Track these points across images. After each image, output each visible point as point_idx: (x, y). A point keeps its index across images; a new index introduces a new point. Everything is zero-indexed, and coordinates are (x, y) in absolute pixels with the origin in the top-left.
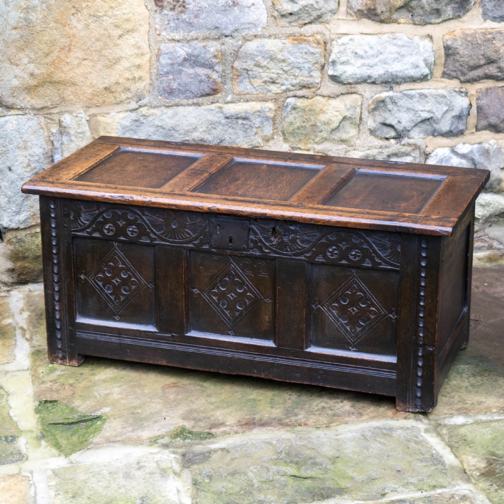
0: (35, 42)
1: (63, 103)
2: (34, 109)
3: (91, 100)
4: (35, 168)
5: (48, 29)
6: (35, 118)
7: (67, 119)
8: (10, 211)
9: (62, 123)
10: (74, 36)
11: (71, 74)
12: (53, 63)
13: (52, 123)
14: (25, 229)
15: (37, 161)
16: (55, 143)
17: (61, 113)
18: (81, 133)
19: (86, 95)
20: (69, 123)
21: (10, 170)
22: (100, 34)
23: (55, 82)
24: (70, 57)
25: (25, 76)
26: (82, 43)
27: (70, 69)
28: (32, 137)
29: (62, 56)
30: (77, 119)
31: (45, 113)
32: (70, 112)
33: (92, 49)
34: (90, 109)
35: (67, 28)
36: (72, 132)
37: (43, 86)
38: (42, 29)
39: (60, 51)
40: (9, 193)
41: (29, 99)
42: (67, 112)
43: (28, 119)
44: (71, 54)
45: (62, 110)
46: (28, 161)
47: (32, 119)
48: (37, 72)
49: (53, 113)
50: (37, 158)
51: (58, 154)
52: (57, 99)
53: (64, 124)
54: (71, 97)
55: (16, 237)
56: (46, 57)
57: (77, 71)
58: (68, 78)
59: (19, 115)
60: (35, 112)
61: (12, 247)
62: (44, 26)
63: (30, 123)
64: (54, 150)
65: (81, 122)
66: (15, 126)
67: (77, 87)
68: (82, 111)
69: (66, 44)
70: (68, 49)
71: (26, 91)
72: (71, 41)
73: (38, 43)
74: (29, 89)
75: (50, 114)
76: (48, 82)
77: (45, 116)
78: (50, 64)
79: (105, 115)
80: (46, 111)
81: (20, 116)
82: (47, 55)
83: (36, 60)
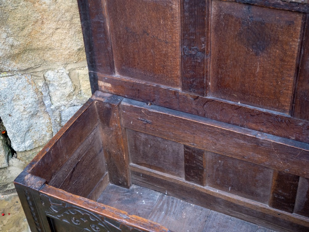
0: (10, 19)
1: (45, 64)
2: (20, 71)
3: (68, 59)
4: (31, 112)
5: (19, 8)
6: (23, 77)
7: (50, 75)
8: (16, 142)
9: (47, 78)
10: (45, 11)
11: (48, 42)
12: (30, 35)
13: (38, 79)
14: (31, 150)
15: (31, 107)
16: (43, 93)
17: (44, 71)
18: (64, 84)
19: (63, 56)
20: (52, 78)
21: (10, 115)
22: (68, 6)
23: (35, 49)
24: (44, 28)
25: (7, 48)
26: (53, 16)
27: (46, 38)
28: (23, 91)
29: (37, 28)
30: (59, 74)
31: (31, 72)
32: (53, 70)
33: (62, 19)
34: (69, 65)
35: (37, 4)
36: (56, 84)
37: (24, 53)
38: (13, 8)
39: (34, 25)
40: (13, 131)
41: (14, 64)
42: (49, 69)
43: (17, 79)
44: (45, 26)
45: (45, 69)
46: (23, 108)
47: (21, 78)
48: (16, 43)
49: (38, 72)
50: (30, 105)
51: (48, 100)
52: (39, 61)
53: (48, 79)
54: (51, 58)
55: (25, 156)
56: (22, 30)
57: (52, 39)
58: (46, 45)
59: (8, 76)
60: (22, 73)
61: (23, 163)
62: (15, 5)
63: (19, 81)
64: (43, 97)
65: (62, 76)
66: (7, 85)
67: (55, 51)
68: (62, 68)
69: (39, 18)
70: (41, 22)
71: (11, 58)
72: (43, 15)
73: (12, 20)
74: (13, 57)
75: (36, 72)
76: (28, 50)
77: (32, 74)
78: (27, 35)
79: (82, 69)
80: (32, 71)
81: (10, 77)
82: (23, 29)
83: (14, 34)
